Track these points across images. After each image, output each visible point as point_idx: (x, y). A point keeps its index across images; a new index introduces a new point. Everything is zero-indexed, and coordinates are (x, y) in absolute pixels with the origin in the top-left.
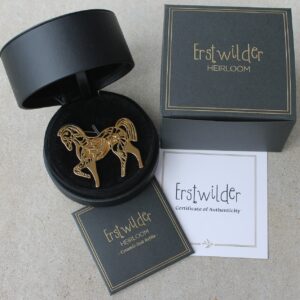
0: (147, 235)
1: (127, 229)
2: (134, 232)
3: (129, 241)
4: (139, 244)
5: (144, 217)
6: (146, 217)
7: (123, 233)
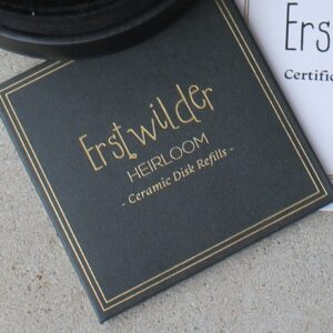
0: (204, 151)
1: (145, 135)
2: (167, 140)
3: (153, 167)
4: (178, 175)
5: (195, 99)
6: (199, 97)
7: (133, 144)
